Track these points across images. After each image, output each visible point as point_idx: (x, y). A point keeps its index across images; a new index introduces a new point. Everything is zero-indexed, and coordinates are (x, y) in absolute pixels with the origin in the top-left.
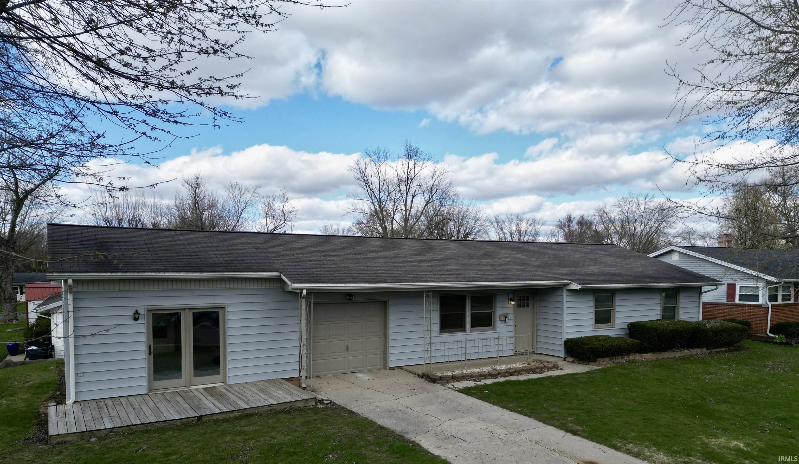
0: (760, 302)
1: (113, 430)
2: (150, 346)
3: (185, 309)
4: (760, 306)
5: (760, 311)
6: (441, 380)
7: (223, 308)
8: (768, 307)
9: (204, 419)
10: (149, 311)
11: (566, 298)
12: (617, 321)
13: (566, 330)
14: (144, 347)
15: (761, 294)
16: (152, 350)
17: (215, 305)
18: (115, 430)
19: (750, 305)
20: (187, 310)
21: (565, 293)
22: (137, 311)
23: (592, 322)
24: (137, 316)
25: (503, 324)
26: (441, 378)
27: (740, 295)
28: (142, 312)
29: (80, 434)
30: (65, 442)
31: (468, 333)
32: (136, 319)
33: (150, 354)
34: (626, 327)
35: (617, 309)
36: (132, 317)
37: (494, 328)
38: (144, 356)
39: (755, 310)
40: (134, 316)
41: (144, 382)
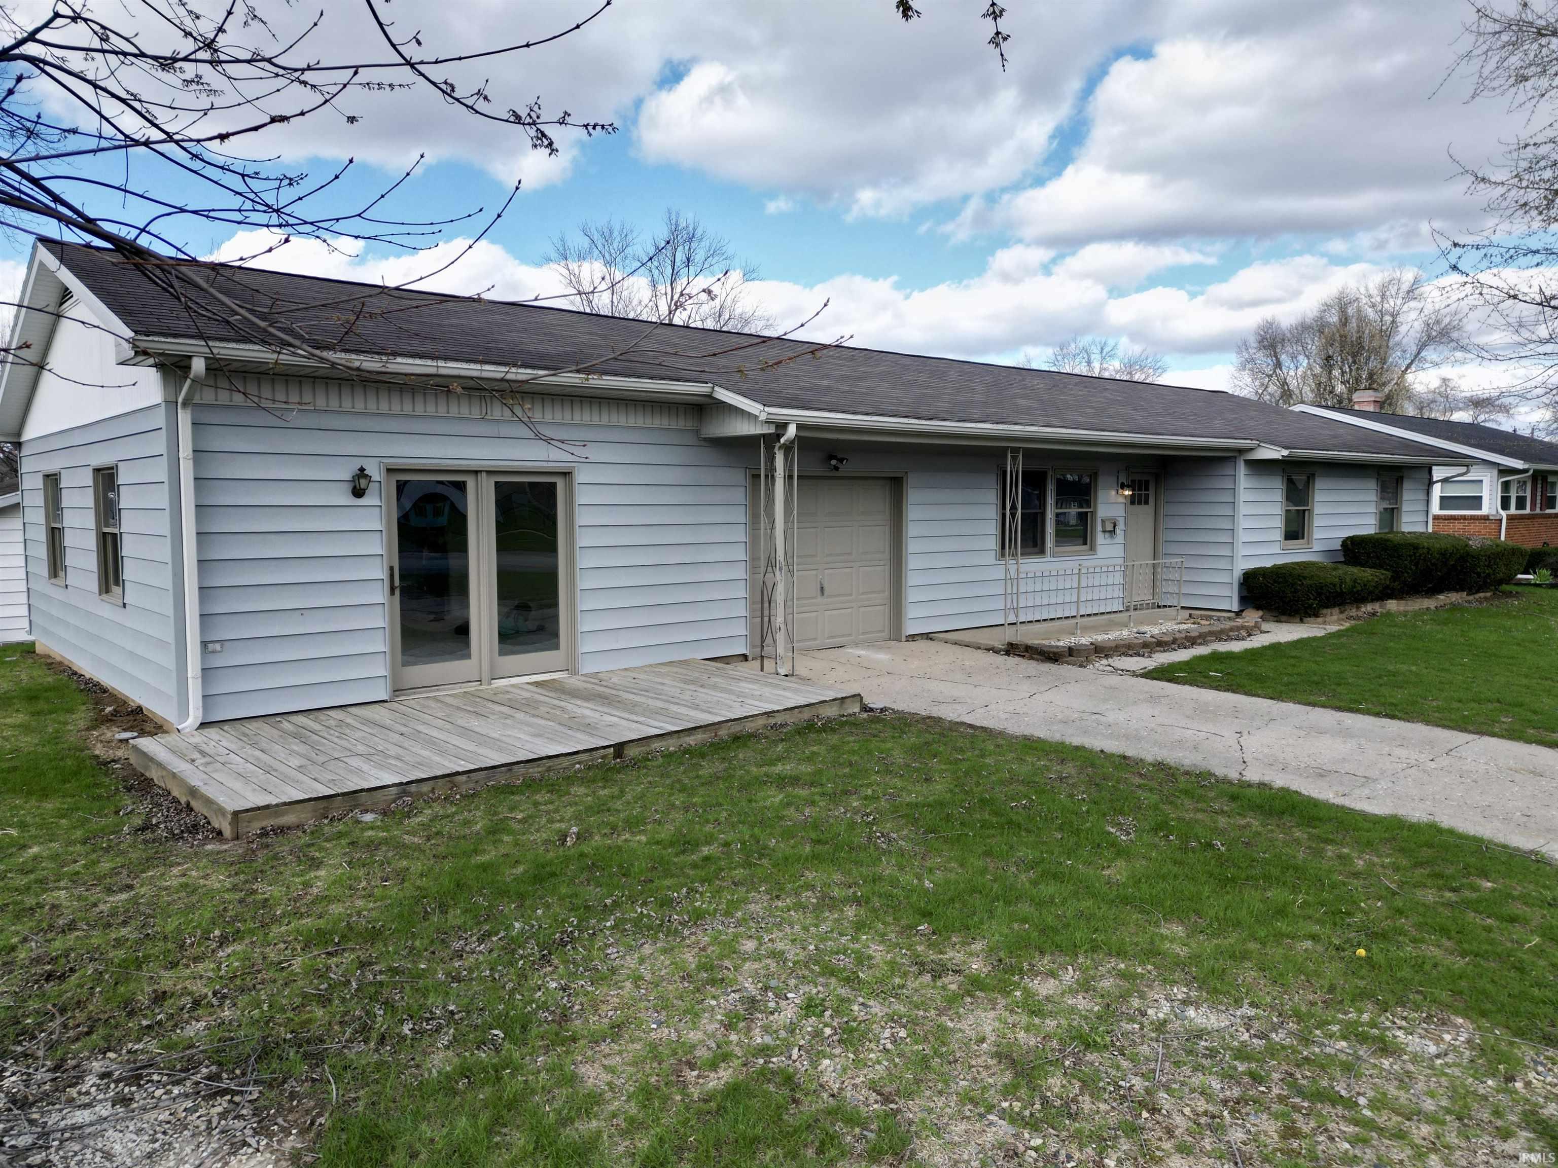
0: (1485, 510)
1: (408, 788)
2: (391, 569)
3: (476, 472)
4: (1486, 518)
5: (1485, 527)
6: (1070, 655)
7: (566, 475)
8: (1501, 520)
9: (632, 752)
10: (390, 471)
11: (1243, 478)
12: (1317, 534)
13: (1242, 551)
14: (379, 572)
15: (1486, 494)
16: (397, 582)
17: (550, 464)
18: (413, 788)
19: (1464, 518)
20: (484, 474)
21: (1242, 470)
22: (362, 470)
23: (1278, 535)
24: (363, 482)
25: (1108, 541)
26: (1071, 651)
27: (1442, 498)
28: (375, 472)
29: (322, 804)
30: (282, 830)
31: (1049, 559)
32: (358, 493)
33: (392, 590)
34: (1338, 546)
35: (1318, 509)
36: (348, 488)
37: (1093, 549)
38: (379, 595)
39: (1474, 527)
40: (352, 485)
41: (381, 669)
